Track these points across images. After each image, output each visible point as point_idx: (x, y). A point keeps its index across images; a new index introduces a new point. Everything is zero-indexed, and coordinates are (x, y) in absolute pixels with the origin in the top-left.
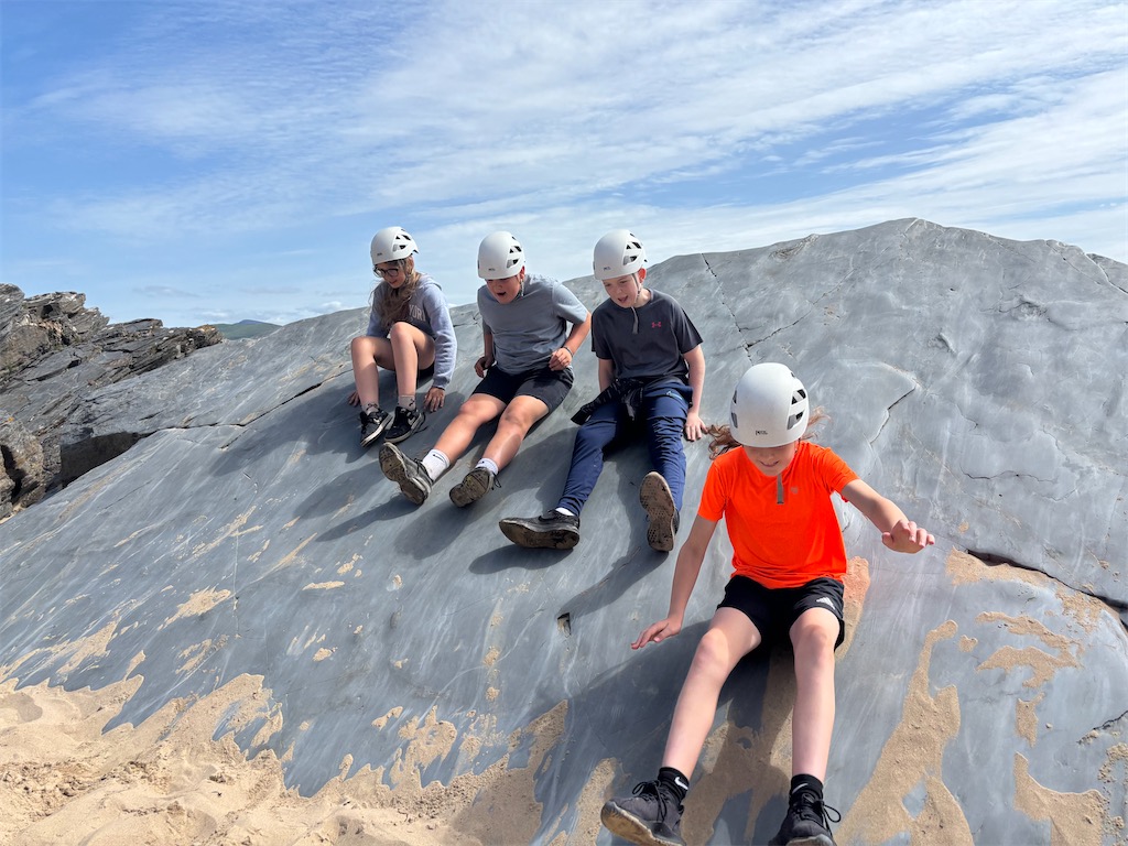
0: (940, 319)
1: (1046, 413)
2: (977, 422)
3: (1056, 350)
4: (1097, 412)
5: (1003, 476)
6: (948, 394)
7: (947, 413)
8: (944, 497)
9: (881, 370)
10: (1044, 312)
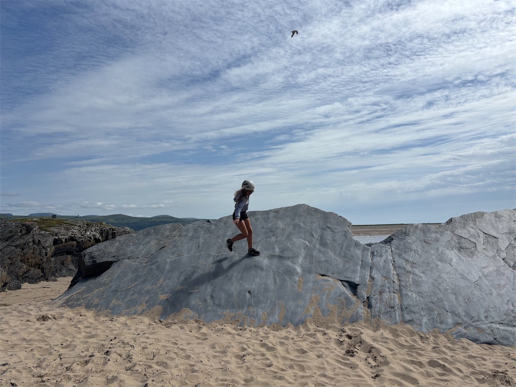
0: (312, 230)
1: (331, 249)
2: (320, 251)
3: (333, 237)
4: (340, 249)
5: (324, 261)
6: (314, 246)
7: (314, 250)
8: (315, 265)
9: (301, 241)
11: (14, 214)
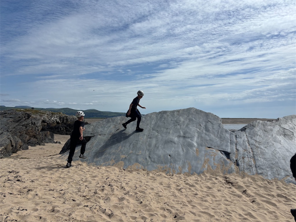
0: (200, 122)
1: (212, 133)
2: (206, 134)
3: (213, 127)
4: (217, 133)
5: (209, 140)
6: (202, 131)
7: (203, 133)
8: (204, 142)
9: (194, 128)
10: (211, 122)
11: (6, 106)
